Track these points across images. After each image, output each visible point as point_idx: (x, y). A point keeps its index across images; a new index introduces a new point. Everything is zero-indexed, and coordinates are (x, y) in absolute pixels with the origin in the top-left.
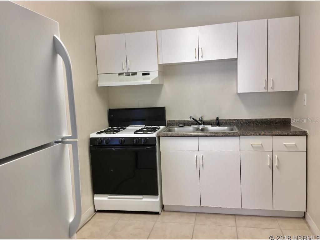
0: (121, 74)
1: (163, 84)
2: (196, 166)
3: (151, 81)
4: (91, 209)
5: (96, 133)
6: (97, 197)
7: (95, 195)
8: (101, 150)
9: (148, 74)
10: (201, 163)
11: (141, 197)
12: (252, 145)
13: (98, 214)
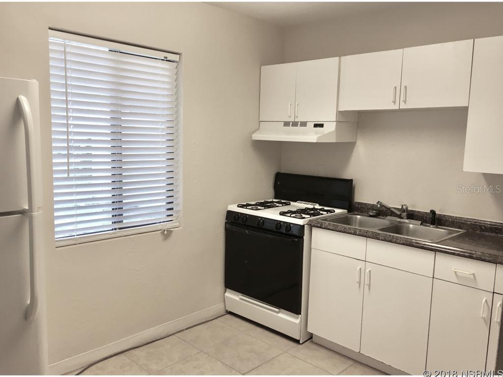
0: (286, 124)
1: (356, 142)
2: (360, 286)
3: (318, 138)
4: (222, 306)
5: (237, 205)
6: (229, 292)
7: (227, 289)
8: (234, 230)
9: (321, 126)
10: (367, 282)
11: (277, 310)
12: (455, 272)
13: (228, 316)
